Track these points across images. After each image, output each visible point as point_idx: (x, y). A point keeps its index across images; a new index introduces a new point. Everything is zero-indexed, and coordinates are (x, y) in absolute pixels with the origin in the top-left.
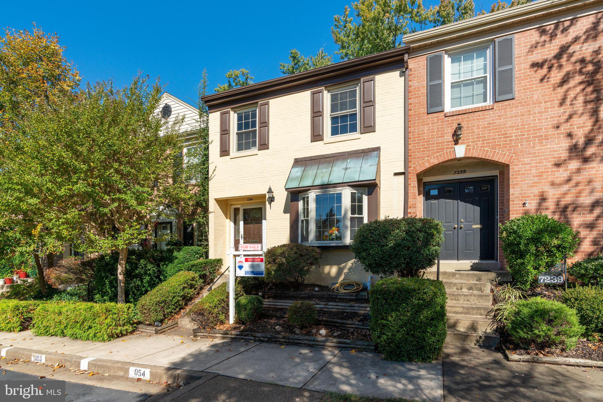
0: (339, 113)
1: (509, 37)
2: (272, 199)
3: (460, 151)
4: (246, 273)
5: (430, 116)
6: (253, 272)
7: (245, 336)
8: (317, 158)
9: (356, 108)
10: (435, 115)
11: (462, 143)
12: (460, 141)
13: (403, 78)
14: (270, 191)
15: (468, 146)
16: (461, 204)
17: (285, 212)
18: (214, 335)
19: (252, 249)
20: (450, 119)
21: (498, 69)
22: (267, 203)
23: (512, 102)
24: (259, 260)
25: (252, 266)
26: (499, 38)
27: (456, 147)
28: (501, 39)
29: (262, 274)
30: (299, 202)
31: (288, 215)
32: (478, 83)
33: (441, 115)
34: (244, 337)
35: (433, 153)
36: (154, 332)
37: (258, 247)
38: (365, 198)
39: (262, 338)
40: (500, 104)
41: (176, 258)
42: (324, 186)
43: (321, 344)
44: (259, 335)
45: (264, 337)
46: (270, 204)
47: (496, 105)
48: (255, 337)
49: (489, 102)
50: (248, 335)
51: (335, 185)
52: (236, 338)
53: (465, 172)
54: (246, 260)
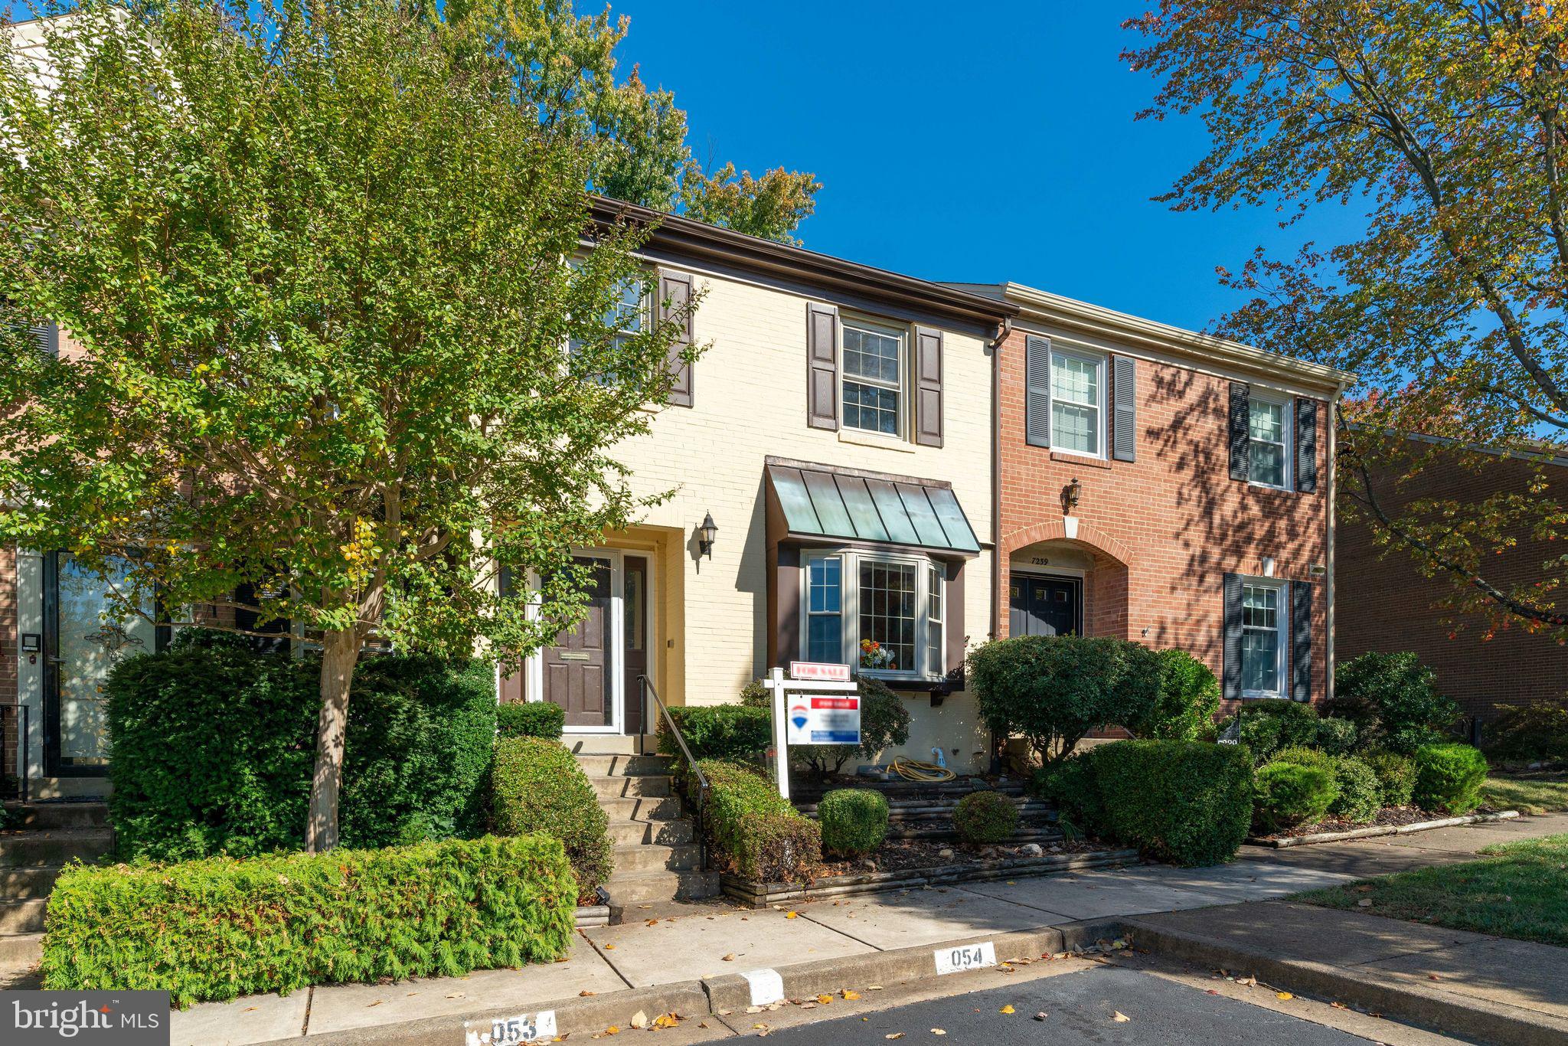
0: (860, 379)
1: (1130, 360)
2: (703, 547)
3: (1072, 528)
4: (815, 735)
5: (1030, 449)
6: (833, 735)
7: (905, 879)
8: (819, 468)
9: (896, 379)
10: (1036, 450)
11: (1073, 515)
12: (1071, 509)
13: (989, 359)
14: (709, 524)
15: (1081, 521)
16: (1031, 618)
17: (742, 585)
18: (820, 891)
19: (828, 677)
20: (1059, 465)
21: (1118, 407)
22: (687, 554)
23: (1131, 466)
24: (848, 704)
25: (833, 720)
26: (1121, 354)
27: (1067, 518)
28: (1121, 358)
29: (855, 738)
30: (802, 570)
31: (748, 598)
32: (1084, 415)
33: (1046, 454)
34: (903, 883)
35: (1035, 520)
36: (607, 919)
37: (841, 672)
38: (944, 584)
39: (944, 878)
40: (1118, 465)
41: (473, 694)
42: (885, 545)
43: (1060, 866)
44: (939, 870)
45: (949, 874)
46: (696, 558)
47: (1116, 464)
48: (928, 877)
49: (1101, 455)
50: (911, 876)
51: (905, 548)
52: (881, 888)
53: (1045, 562)
54: (815, 704)
